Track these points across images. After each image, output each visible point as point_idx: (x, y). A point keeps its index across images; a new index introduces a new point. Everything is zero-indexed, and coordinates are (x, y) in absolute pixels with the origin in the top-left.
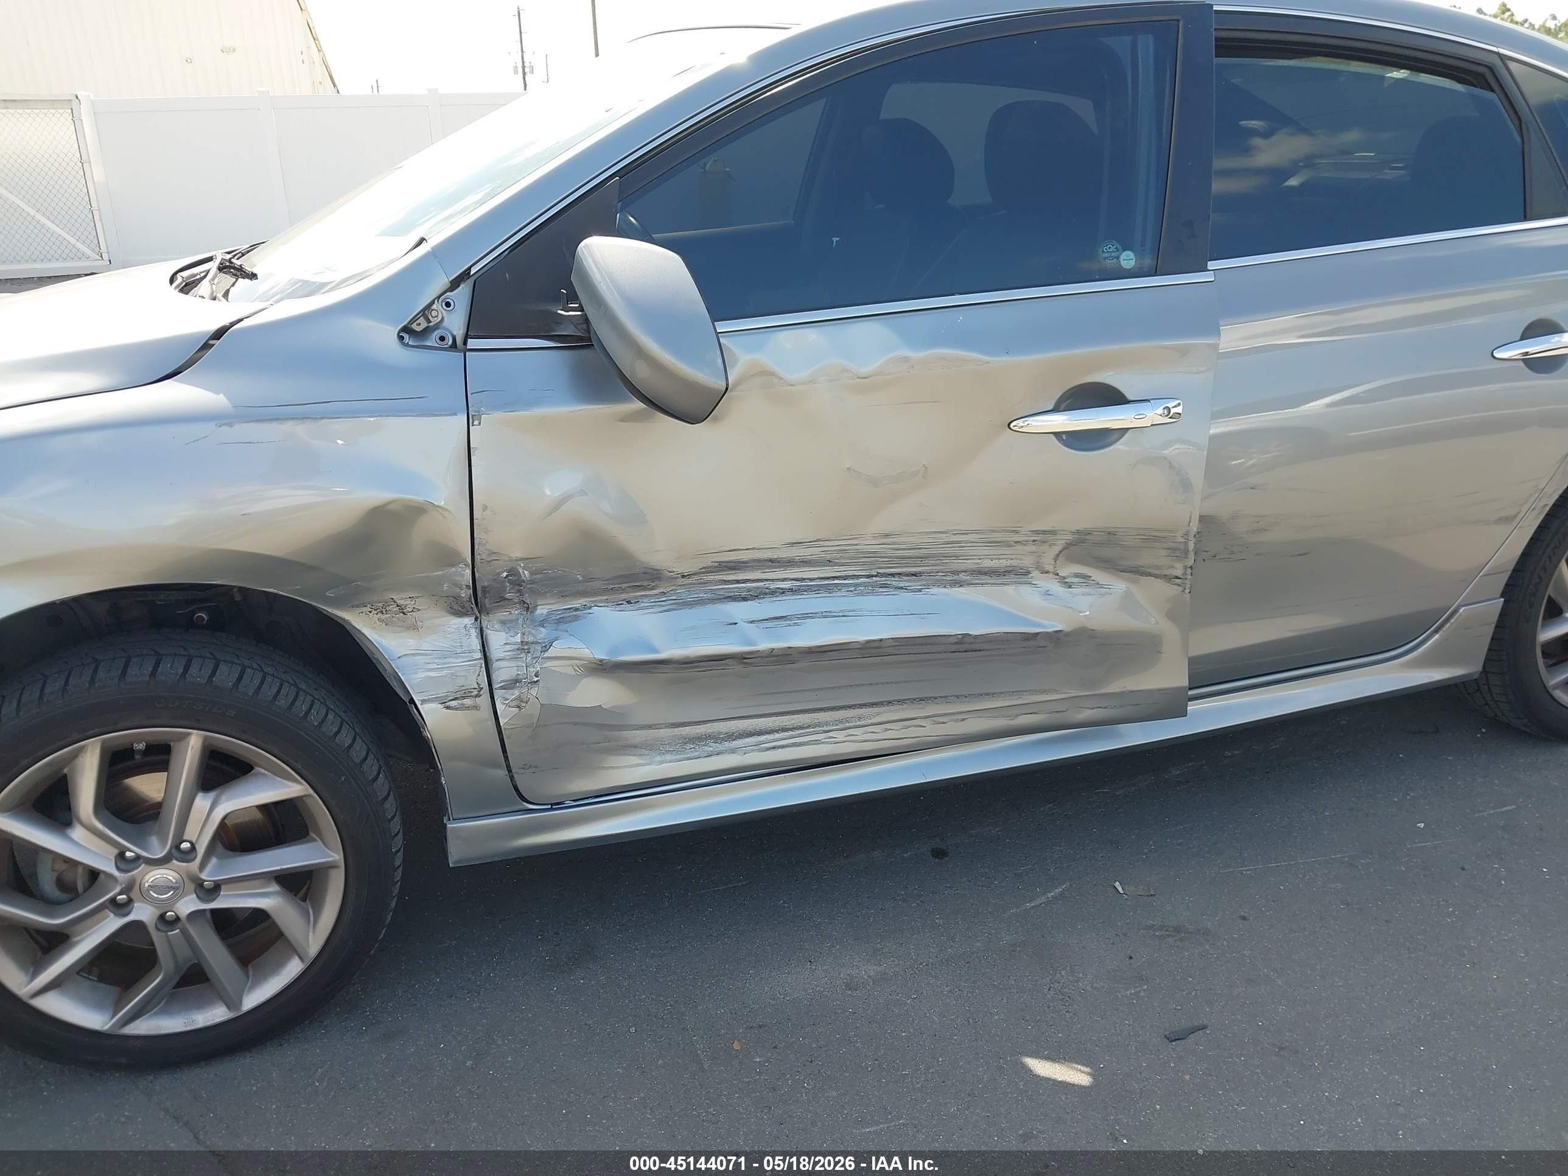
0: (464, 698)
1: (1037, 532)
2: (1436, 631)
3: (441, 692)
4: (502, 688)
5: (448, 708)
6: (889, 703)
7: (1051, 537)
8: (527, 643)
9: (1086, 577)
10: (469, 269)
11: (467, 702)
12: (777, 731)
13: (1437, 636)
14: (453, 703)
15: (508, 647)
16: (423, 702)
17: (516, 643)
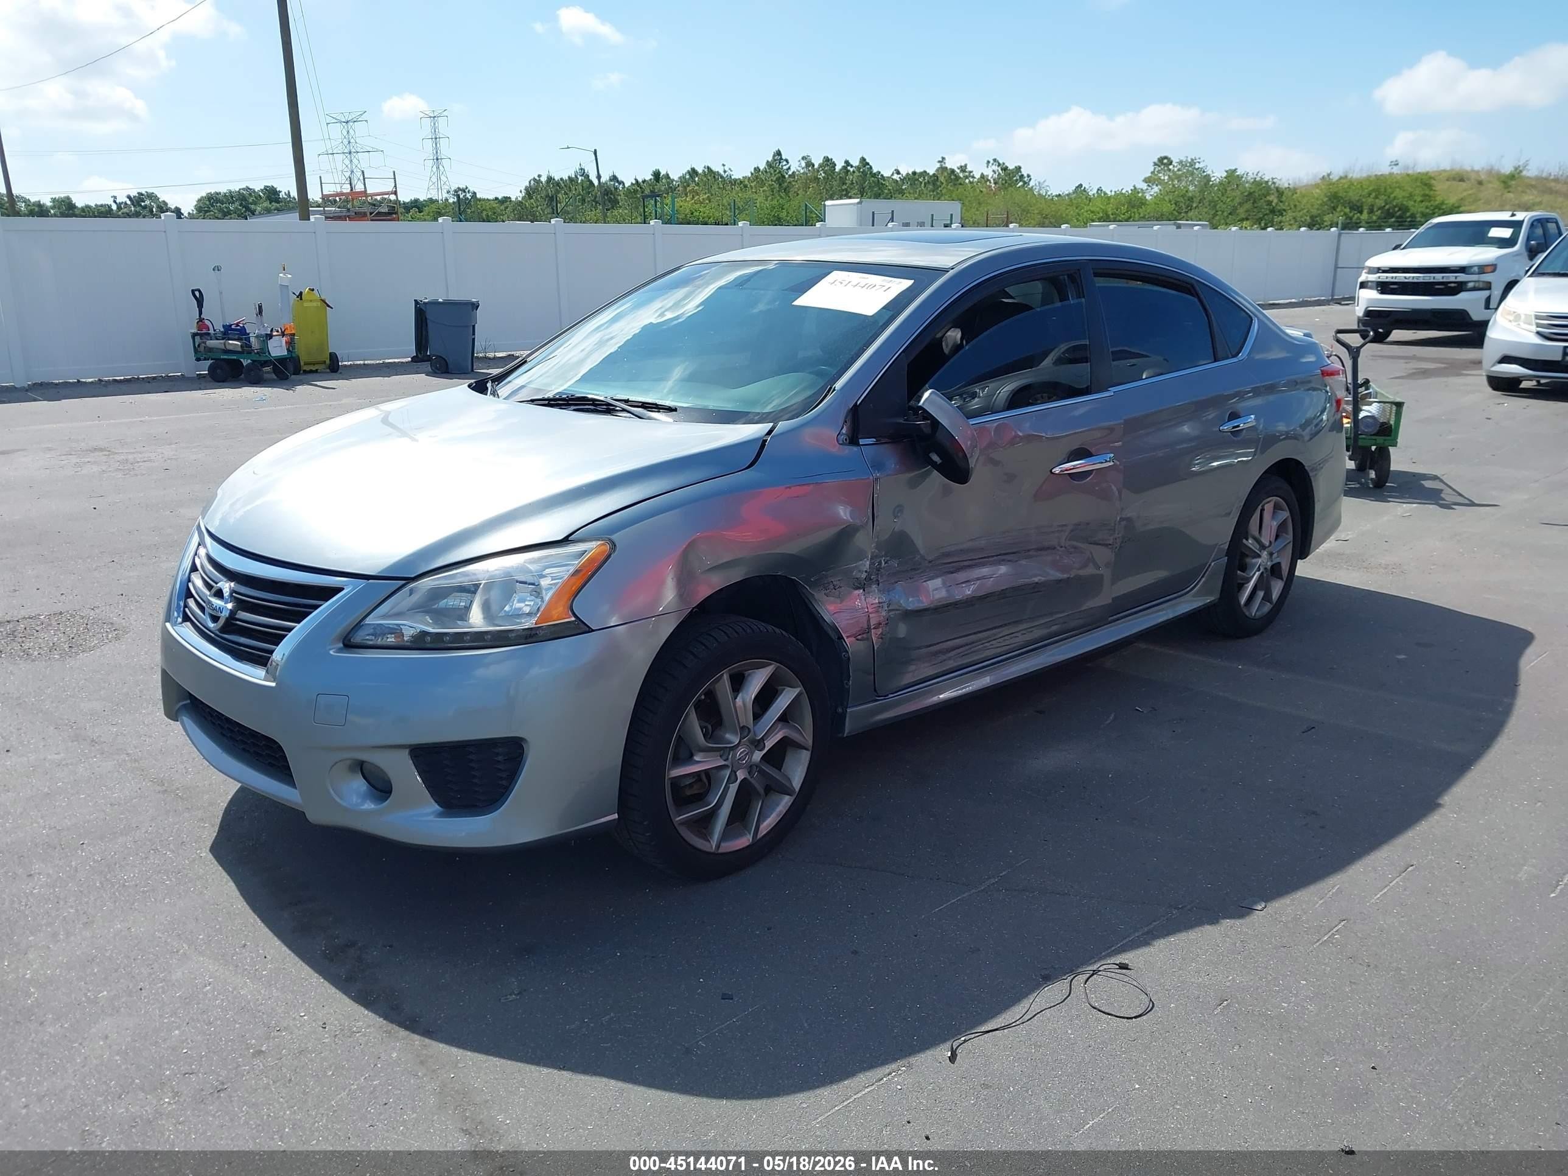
0: (863, 634)
1: (1059, 526)
2: (1203, 577)
3: (854, 631)
4: (874, 628)
5: (857, 640)
6: (1006, 625)
7: (1064, 528)
8: (882, 603)
9: (1075, 548)
10: (856, 402)
11: (864, 635)
12: (962, 647)
13: (1203, 579)
14: (859, 637)
15: (873, 606)
16: (848, 637)
17: (876, 603)
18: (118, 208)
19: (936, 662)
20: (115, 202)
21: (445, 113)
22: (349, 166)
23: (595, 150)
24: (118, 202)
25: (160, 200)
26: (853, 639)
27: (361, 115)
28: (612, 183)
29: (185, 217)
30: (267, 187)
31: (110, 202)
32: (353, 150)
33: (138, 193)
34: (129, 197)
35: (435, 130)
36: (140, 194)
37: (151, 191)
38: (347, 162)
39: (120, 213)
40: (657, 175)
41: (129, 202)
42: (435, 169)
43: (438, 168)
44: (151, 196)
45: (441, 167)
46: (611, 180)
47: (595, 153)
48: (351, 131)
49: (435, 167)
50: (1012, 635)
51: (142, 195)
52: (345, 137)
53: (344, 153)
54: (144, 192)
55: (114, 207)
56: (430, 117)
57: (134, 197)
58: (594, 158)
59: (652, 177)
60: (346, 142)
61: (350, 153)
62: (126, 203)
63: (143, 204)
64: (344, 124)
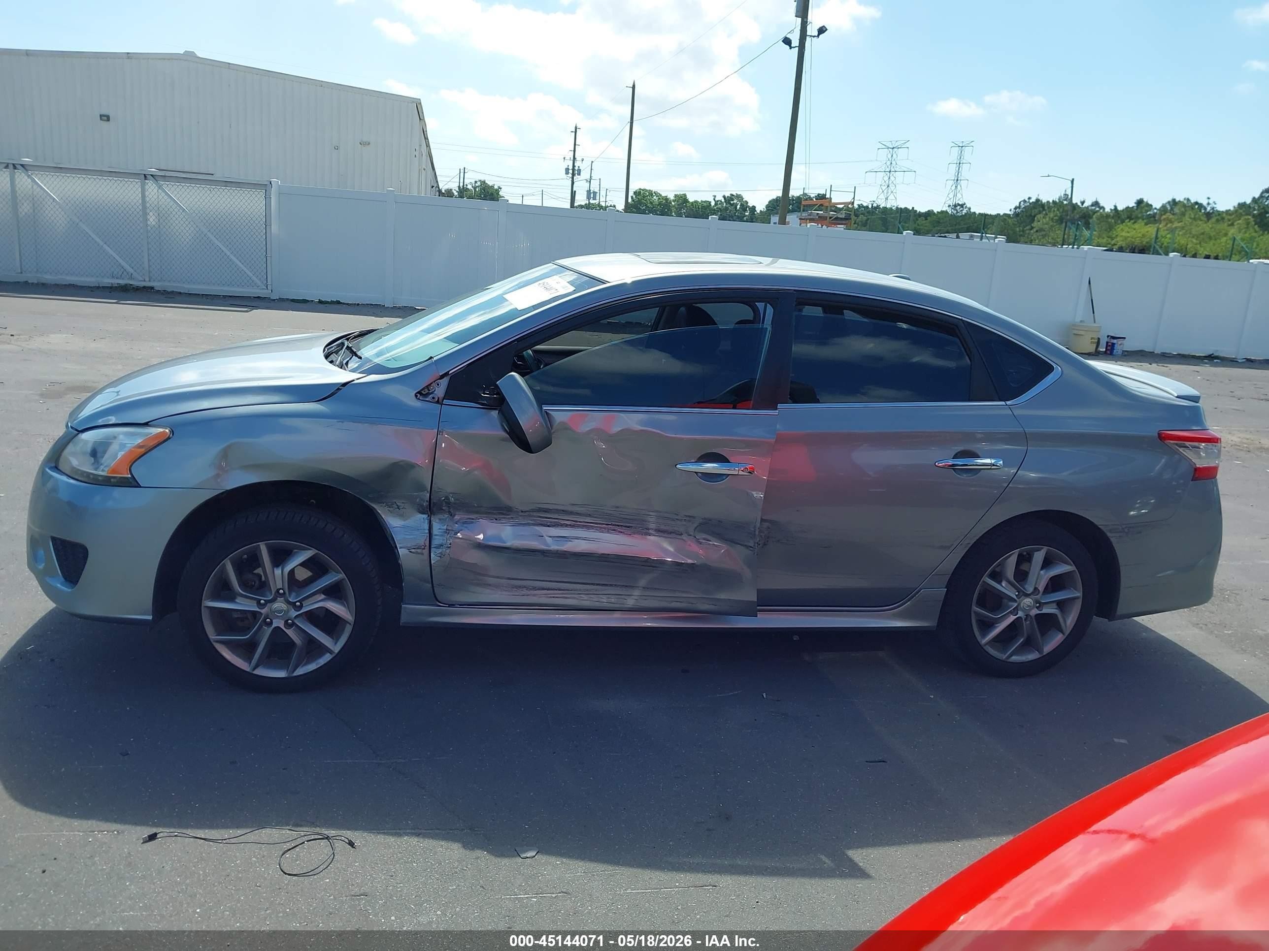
0: (418, 549)
1: (686, 516)
2: (907, 601)
3: (409, 545)
4: (435, 547)
5: (410, 552)
6: (611, 585)
7: (693, 519)
8: (449, 530)
9: (708, 540)
10: (450, 371)
11: (419, 551)
13: (909, 603)
14: (413, 550)
15: (440, 531)
16: (401, 548)
17: (444, 529)
18: (715, 204)
19: (517, 594)
20: (714, 199)
21: (971, 144)
22: (887, 182)
23: (1073, 180)
24: (716, 199)
25: (744, 200)
26: (406, 551)
27: (905, 143)
28: (1093, 208)
29: (758, 213)
30: (820, 194)
31: (711, 199)
32: (893, 170)
33: (731, 194)
34: (724, 197)
35: (960, 157)
36: (732, 195)
37: (740, 194)
38: (886, 178)
39: (715, 207)
40: (1140, 202)
41: (723, 200)
42: (954, 188)
43: (956, 187)
44: (739, 197)
45: (959, 187)
46: (1092, 205)
47: (1072, 181)
48: (894, 156)
49: (954, 186)
50: (620, 596)
51: (733, 195)
52: (889, 160)
53: (885, 172)
54: (734, 194)
55: (713, 204)
56: (959, 146)
57: (728, 197)
58: (1070, 185)
59: (1135, 205)
60: (889, 163)
61: (890, 172)
62: (721, 201)
63: (732, 202)
64: (890, 149)
